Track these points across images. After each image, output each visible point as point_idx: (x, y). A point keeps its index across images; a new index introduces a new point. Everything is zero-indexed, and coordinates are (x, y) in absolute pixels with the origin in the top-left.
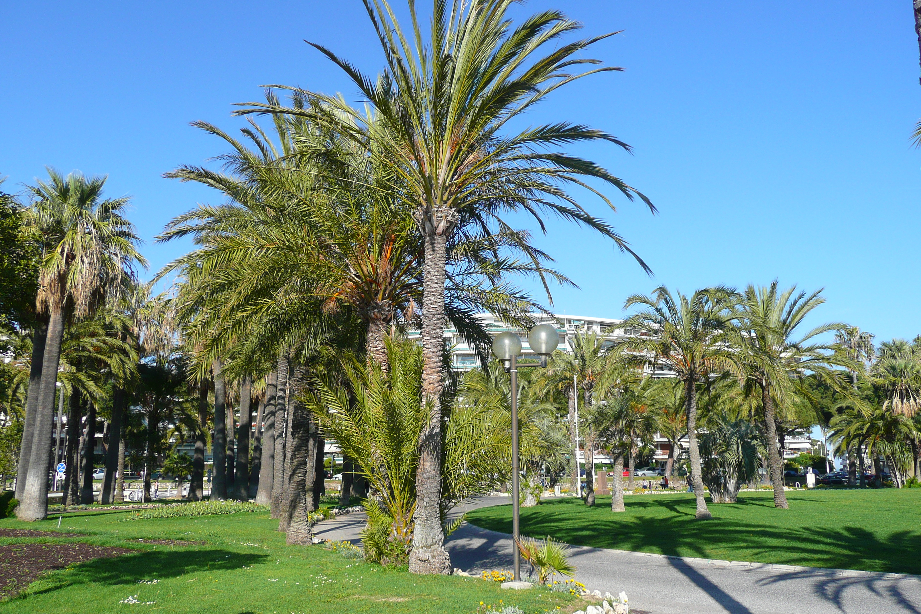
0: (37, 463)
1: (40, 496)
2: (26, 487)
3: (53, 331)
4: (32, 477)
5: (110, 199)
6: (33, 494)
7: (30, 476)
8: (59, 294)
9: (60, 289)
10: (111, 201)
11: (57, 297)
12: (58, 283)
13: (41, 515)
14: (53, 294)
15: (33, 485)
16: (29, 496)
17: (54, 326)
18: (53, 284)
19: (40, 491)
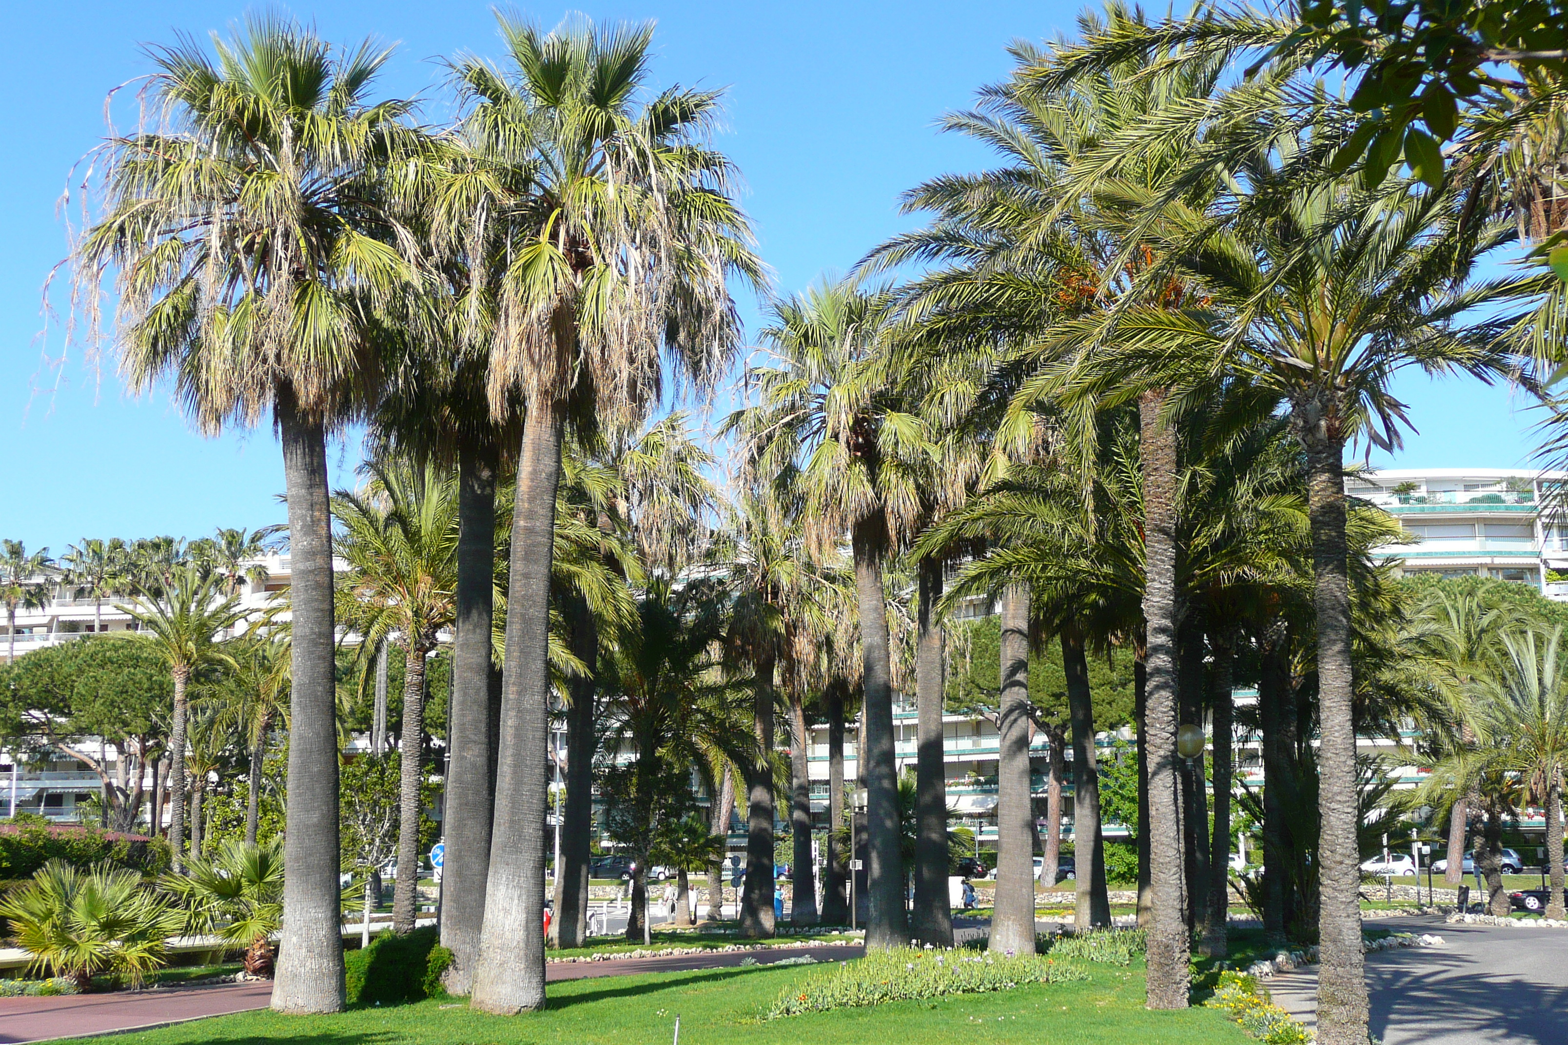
0: (514, 847)
1: (527, 943)
2: (488, 915)
3: (535, 473)
4: (503, 889)
5: (676, 87)
6: (508, 935)
7: (496, 885)
8: (553, 364)
9: (554, 348)
10: (678, 94)
11: (548, 374)
12: (549, 332)
13: (532, 996)
14: (537, 366)
15: (507, 911)
16: (497, 943)
17: (537, 460)
18: (535, 337)
19: (527, 928)
